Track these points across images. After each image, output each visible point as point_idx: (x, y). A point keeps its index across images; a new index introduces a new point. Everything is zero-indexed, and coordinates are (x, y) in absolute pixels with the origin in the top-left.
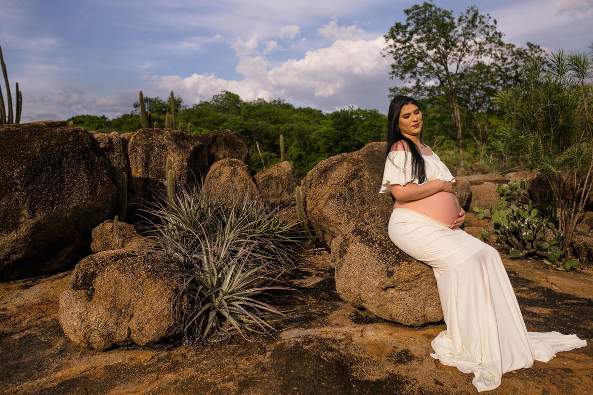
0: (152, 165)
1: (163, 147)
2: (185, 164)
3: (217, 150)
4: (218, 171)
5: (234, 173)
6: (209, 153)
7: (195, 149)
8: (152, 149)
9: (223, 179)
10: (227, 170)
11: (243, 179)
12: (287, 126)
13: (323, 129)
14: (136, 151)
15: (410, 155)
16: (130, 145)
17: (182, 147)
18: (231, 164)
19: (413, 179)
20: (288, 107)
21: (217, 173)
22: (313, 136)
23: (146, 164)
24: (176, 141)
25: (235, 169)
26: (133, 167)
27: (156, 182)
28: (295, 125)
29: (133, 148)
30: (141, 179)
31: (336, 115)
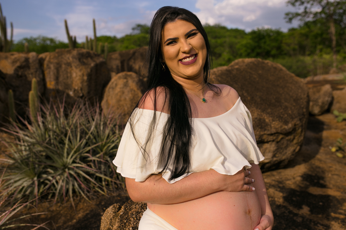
0: (61, 79)
1: (69, 64)
2: (85, 78)
3: (134, 63)
4: (115, 82)
5: (126, 85)
6: (128, 64)
7: (96, 65)
8: (61, 66)
9: (118, 90)
10: (121, 82)
11: (132, 90)
12: (222, 40)
13: (244, 42)
14: (50, 68)
15: (163, 118)
16: (46, 63)
17: (84, 64)
18: (126, 77)
19: (160, 170)
20: (224, 28)
21: (114, 84)
22: (238, 46)
23: (57, 78)
24: (79, 60)
25: (127, 81)
26: (48, 80)
27: (64, 92)
28: (227, 40)
29: (48, 65)
30: (53, 90)
31: (253, 33)
